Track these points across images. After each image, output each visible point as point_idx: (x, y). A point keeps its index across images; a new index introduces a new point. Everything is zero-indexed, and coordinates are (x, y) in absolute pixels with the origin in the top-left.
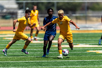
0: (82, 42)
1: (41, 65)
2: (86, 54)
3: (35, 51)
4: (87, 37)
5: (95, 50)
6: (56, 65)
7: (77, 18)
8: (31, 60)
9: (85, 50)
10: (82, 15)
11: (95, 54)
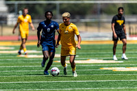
0: (94, 56)
1: (39, 88)
2: (99, 72)
3: (31, 69)
4: (101, 50)
5: (111, 67)
6: (59, 87)
7: (87, 25)
8: (25, 80)
9: (98, 67)
10: (93, 20)
11: (112, 72)
